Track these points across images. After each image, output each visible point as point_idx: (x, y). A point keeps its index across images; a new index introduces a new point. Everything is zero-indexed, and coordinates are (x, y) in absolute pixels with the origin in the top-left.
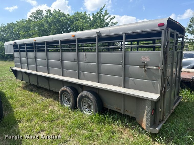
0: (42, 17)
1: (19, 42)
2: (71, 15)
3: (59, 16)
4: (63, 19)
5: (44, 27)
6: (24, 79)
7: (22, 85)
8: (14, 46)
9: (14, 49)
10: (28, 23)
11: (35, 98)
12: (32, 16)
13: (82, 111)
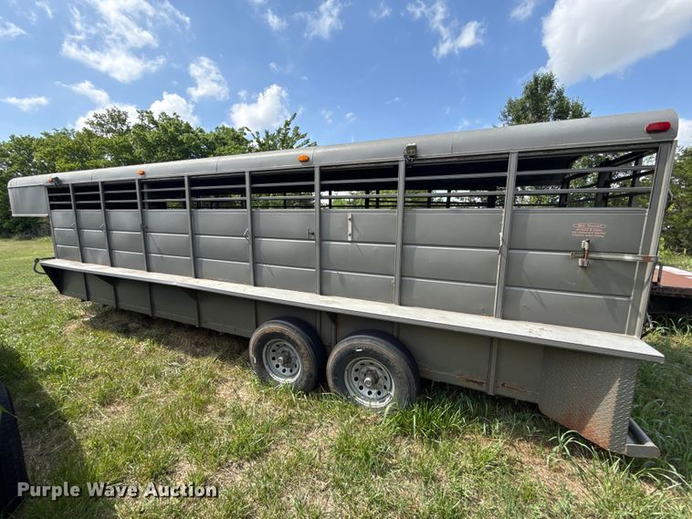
0: (125, 128)
1: (69, 177)
2: (207, 131)
3: (177, 130)
4: (187, 138)
5: (132, 154)
6: (92, 297)
7: (82, 313)
8: (50, 190)
9: (51, 199)
10: (82, 140)
11: (150, 363)
12: (95, 122)
13: (352, 400)
